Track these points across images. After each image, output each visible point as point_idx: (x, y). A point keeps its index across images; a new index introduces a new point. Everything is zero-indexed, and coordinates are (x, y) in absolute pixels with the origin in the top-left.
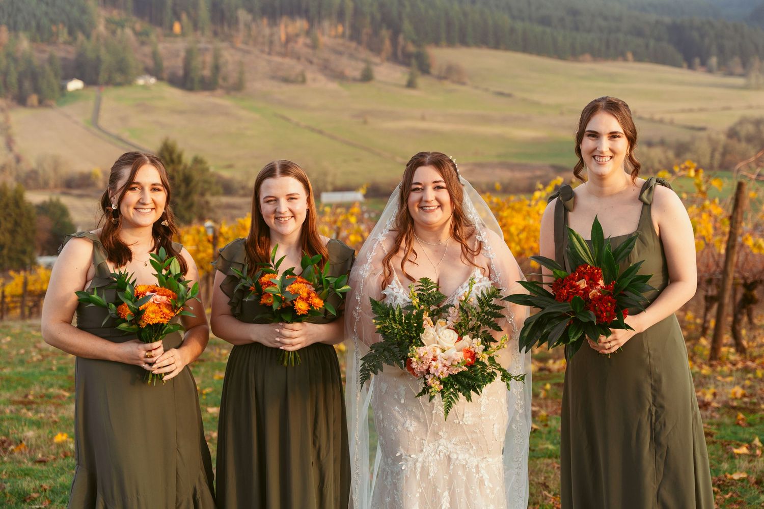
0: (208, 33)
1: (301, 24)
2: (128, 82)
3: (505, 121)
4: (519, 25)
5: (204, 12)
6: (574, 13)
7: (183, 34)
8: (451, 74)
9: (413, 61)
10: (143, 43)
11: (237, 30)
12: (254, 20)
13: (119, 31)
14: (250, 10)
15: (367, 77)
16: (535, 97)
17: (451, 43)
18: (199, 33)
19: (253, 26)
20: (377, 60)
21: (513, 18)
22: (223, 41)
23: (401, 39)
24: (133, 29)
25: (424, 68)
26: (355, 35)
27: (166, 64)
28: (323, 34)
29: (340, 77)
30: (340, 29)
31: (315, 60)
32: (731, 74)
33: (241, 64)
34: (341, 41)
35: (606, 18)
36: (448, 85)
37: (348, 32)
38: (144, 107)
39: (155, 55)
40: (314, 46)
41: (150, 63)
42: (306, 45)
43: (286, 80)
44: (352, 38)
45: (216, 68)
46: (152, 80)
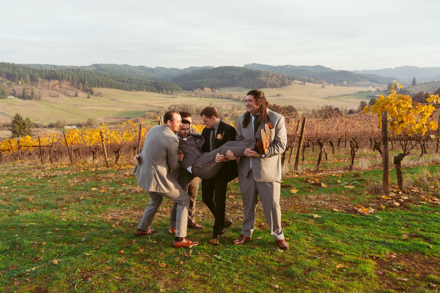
0: (30, 84)
1: (57, 82)
2: (6, 98)
3: (114, 106)
4: (116, 82)
5: (28, 78)
6: (130, 79)
7: (22, 84)
8: (99, 94)
9: (89, 91)
10: (9, 87)
11: (39, 83)
12: (43, 80)
13: (2, 83)
14: (42, 78)
15: (76, 95)
16: (121, 100)
17: (99, 87)
18: (27, 84)
19: (43, 82)
20: (79, 91)
21: (115, 80)
22: (34, 86)
23: (85, 86)
24: (7, 83)
25: (92, 93)
26: (72, 85)
27: (17, 92)
28: (63, 84)
29: (69, 96)
30: (68, 83)
31: (61, 91)
32: (169, 94)
33: (40, 92)
34: (69, 86)
35: (138, 81)
36: (98, 97)
37: (70, 84)
38: (10, 104)
39: (13, 90)
40: (61, 87)
41: (12, 92)
42: (58, 87)
43: (53, 97)
44: (71, 85)
45: (32, 93)
46: (13, 97)
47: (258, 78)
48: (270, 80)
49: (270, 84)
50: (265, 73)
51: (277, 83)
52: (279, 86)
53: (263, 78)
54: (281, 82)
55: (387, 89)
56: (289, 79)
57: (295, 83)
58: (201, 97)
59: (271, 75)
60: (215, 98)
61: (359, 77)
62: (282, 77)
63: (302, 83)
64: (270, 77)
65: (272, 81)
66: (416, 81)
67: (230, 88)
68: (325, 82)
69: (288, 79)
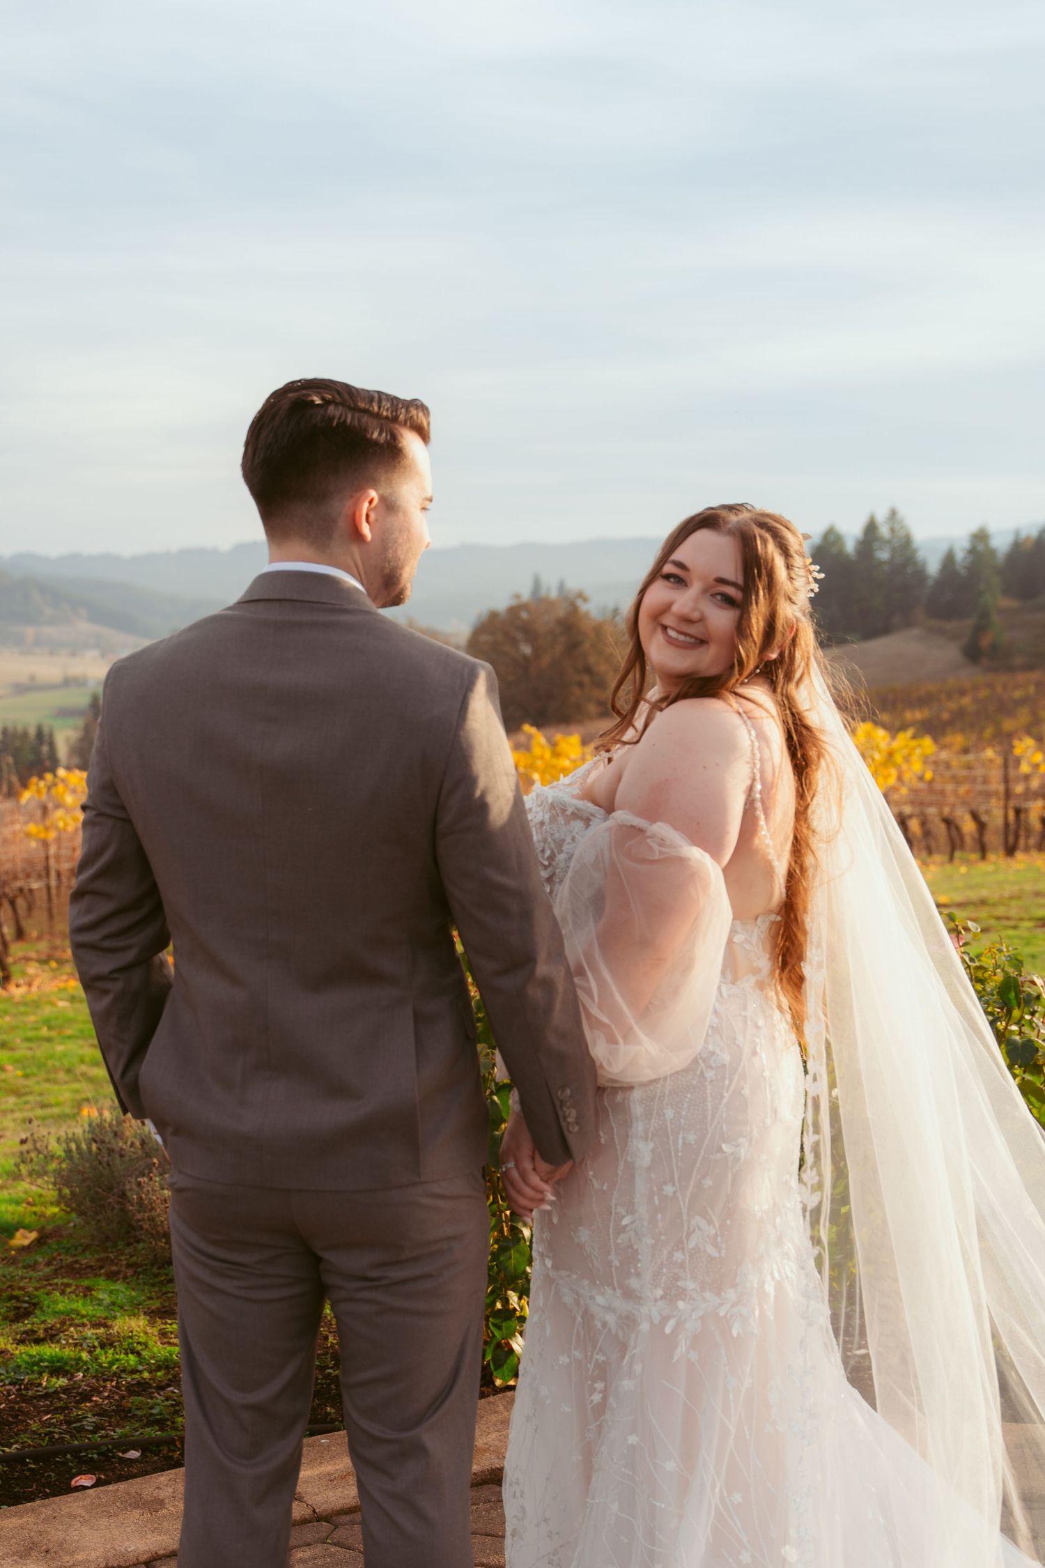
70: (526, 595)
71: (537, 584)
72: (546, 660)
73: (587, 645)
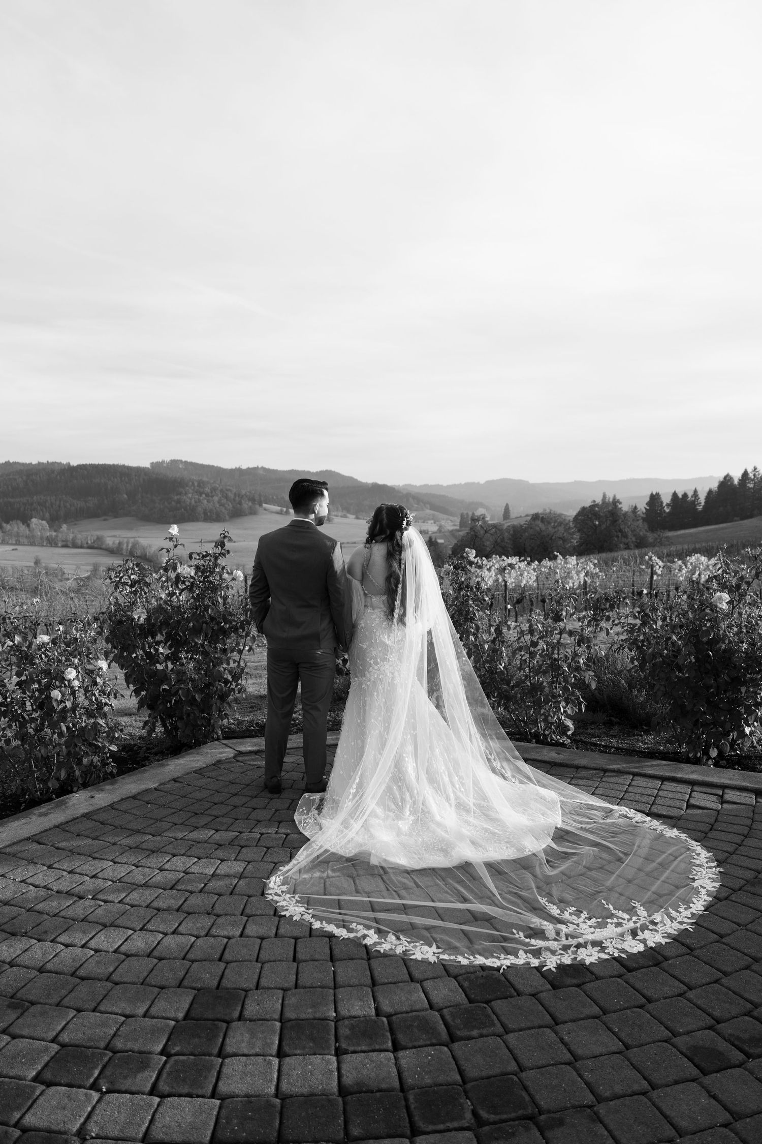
47: (176, 498)
48: (205, 502)
49: (205, 513)
50: (196, 484)
51: (223, 510)
52: (227, 517)
53: (189, 498)
54: (233, 507)
55: (458, 528)
56: (253, 500)
57: (265, 510)
58: (18, 543)
59: (209, 491)
60: (56, 546)
61: (411, 500)
62: (235, 495)
63: (282, 511)
64: (207, 495)
65: (210, 506)
66: (511, 512)
67: (105, 520)
68: (337, 510)
69: (249, 500)
70: (599, 500)
71: (604, 496)
72: (604, 526)
73: (620, 521)
